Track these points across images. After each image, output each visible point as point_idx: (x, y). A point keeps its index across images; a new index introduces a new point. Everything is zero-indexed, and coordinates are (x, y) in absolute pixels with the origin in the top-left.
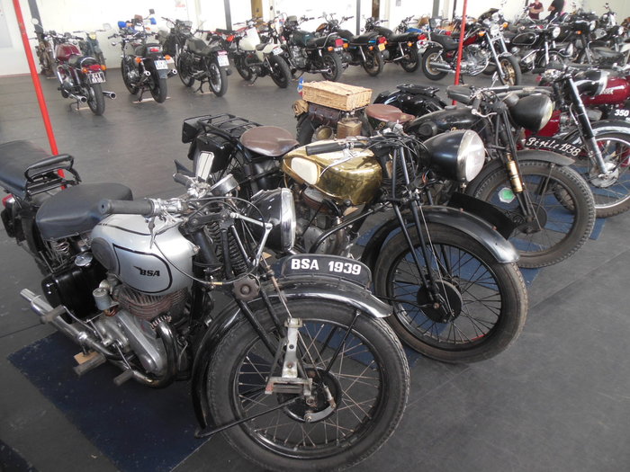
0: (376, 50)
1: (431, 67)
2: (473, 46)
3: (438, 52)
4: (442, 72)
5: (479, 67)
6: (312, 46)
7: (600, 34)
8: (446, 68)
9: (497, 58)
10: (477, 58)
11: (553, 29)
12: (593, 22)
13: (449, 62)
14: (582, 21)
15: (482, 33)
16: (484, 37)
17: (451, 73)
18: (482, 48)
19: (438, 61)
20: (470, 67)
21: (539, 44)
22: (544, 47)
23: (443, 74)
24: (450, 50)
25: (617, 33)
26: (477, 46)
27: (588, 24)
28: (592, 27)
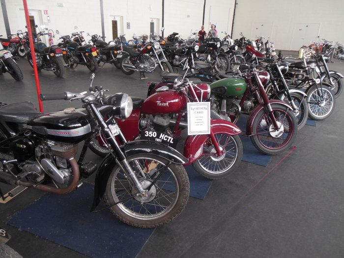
0: (91, 55)
1: (125, 66)
2: (146, 54)
3: (127, 57)
4: (131, 70)
5: (151, 68)
6: (43, 53)
7: (226, 49)
8: (133, 68)
9: (160, 62)
10: (149, 62)
11: (194, 46)
12: (219, 43)
13: (134, 65)
14: (212, 42)
15: (149, 47)
16: (151, 50)
17: (137, 71)
18: (151, 56)
19: (127, 64)
20: (146, 67)
21: (188, 54)
22: (191, 56)
23: (132, 72)
24: (134, 57)
25: (234, 49)
26: (148, 55)
27: (216, 44)
28: (218, 46)
